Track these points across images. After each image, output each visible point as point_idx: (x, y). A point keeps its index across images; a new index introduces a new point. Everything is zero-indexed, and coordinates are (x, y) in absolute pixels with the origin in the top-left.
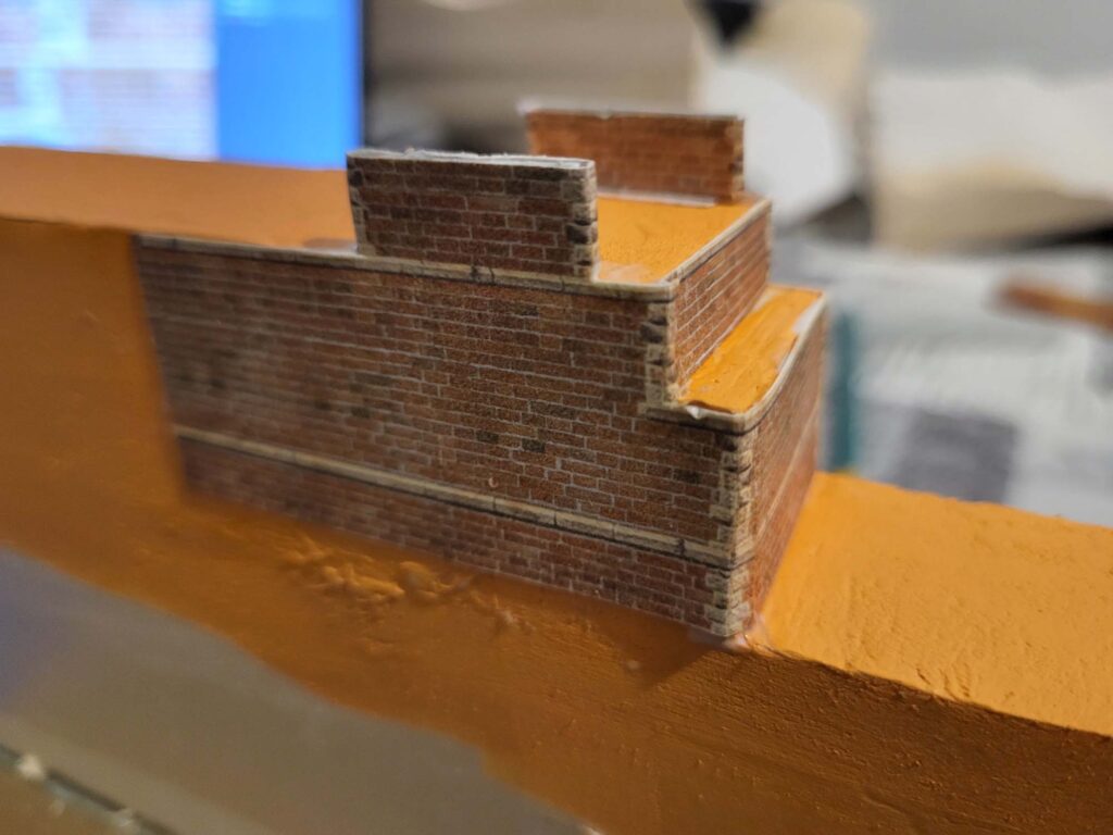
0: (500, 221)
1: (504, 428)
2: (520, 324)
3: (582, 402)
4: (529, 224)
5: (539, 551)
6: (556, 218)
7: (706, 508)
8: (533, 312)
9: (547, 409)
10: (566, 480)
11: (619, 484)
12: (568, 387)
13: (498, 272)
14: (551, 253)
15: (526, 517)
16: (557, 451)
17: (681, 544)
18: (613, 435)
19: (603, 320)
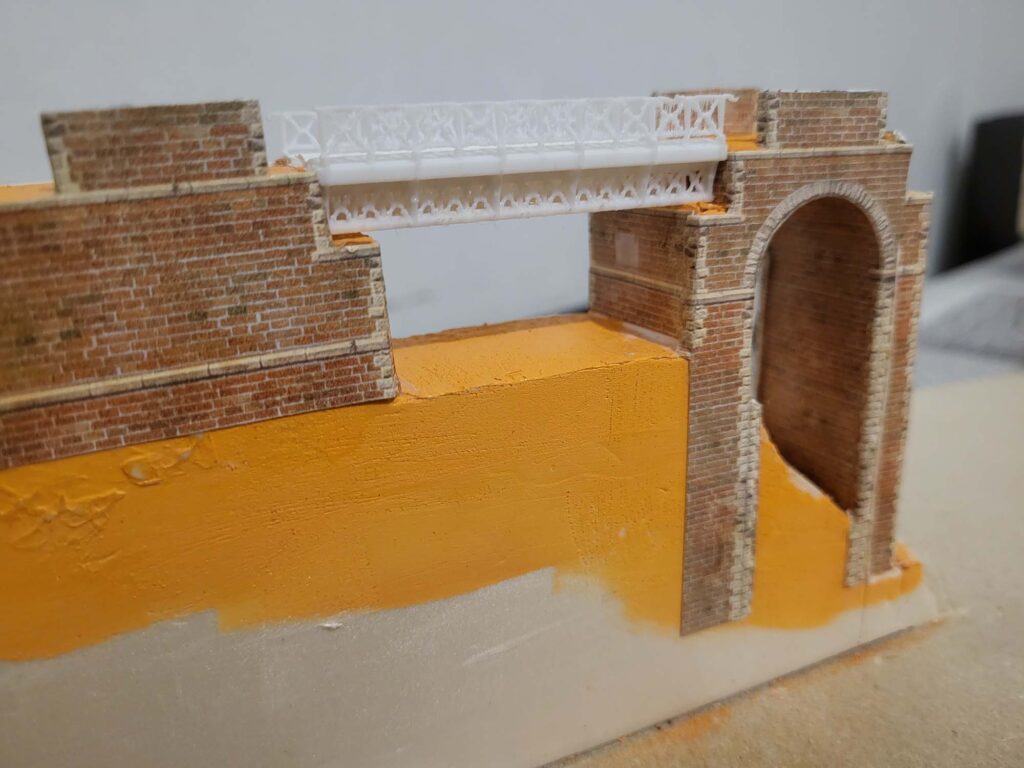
0: (195, 145)
1: (211, 304)
2: (218, 219)
3: (271, 265)
4: (219, 144)
5: (250, 394)
6: (239, 137)
7: (365, 312)
8: (227, 207)
9: (245, 279)
10: (266, 327)
11: (305, 317)
12: (258, 256)
13: (196, 185)
14: (237, 163)
15: (237, 370)
16: (256, 308)
17: (354, 344)
18: (297, 282)
19: (280, 202)
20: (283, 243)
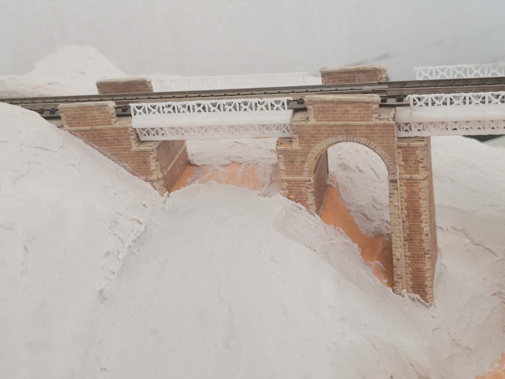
0: (96, 117)
2: (104, 137)
3: (120, 151)
4: (101, 116)
6: (107, 114)
7: (149, 168)
8: (106, 134)
12: (116, 148)
13: (97, 127)
14: (108, 121)
18: (128, 157)
19: (120, 133)
20: (123, 145)
